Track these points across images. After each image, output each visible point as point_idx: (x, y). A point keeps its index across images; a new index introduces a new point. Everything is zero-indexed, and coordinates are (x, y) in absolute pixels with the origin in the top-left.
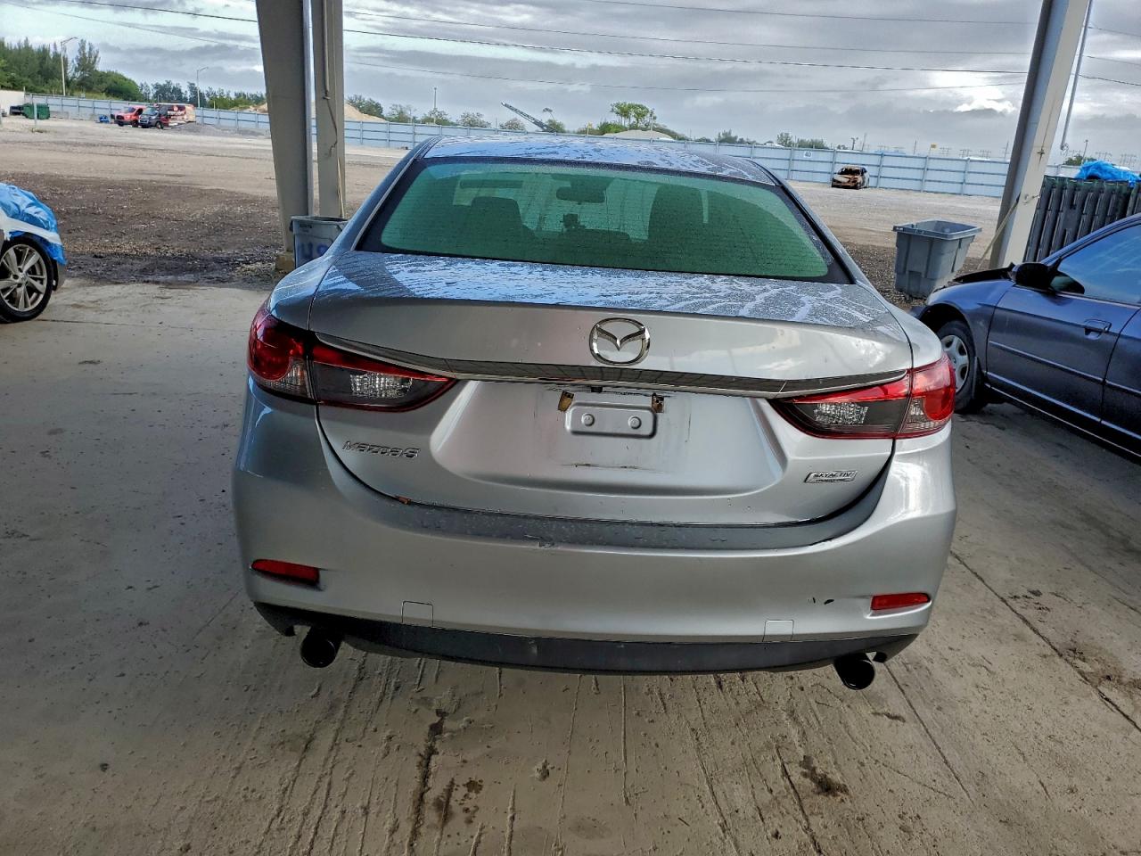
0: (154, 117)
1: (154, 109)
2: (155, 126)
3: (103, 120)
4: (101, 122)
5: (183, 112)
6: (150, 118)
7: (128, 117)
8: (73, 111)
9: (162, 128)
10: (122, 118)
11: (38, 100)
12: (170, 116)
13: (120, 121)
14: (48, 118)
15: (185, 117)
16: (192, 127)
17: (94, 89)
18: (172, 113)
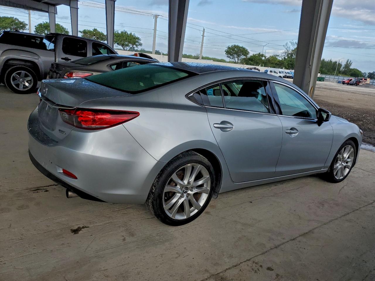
0: (355, 82)
1: (355, 79)
2: (354, 85)
3: (339, 82)
4: (338, 83)
5: (365, 81)
6: (353, 82)
7: (346, 81)
8: (331, 79)
9: (357, 85)
10: (344, 82)
11: (323, 76)
12: (361, 82)
13: (344, 83)
14: (323, 81)
15: (366, 82)
16: (367, 86)
17: (347, 74)
18: (361, 81)
